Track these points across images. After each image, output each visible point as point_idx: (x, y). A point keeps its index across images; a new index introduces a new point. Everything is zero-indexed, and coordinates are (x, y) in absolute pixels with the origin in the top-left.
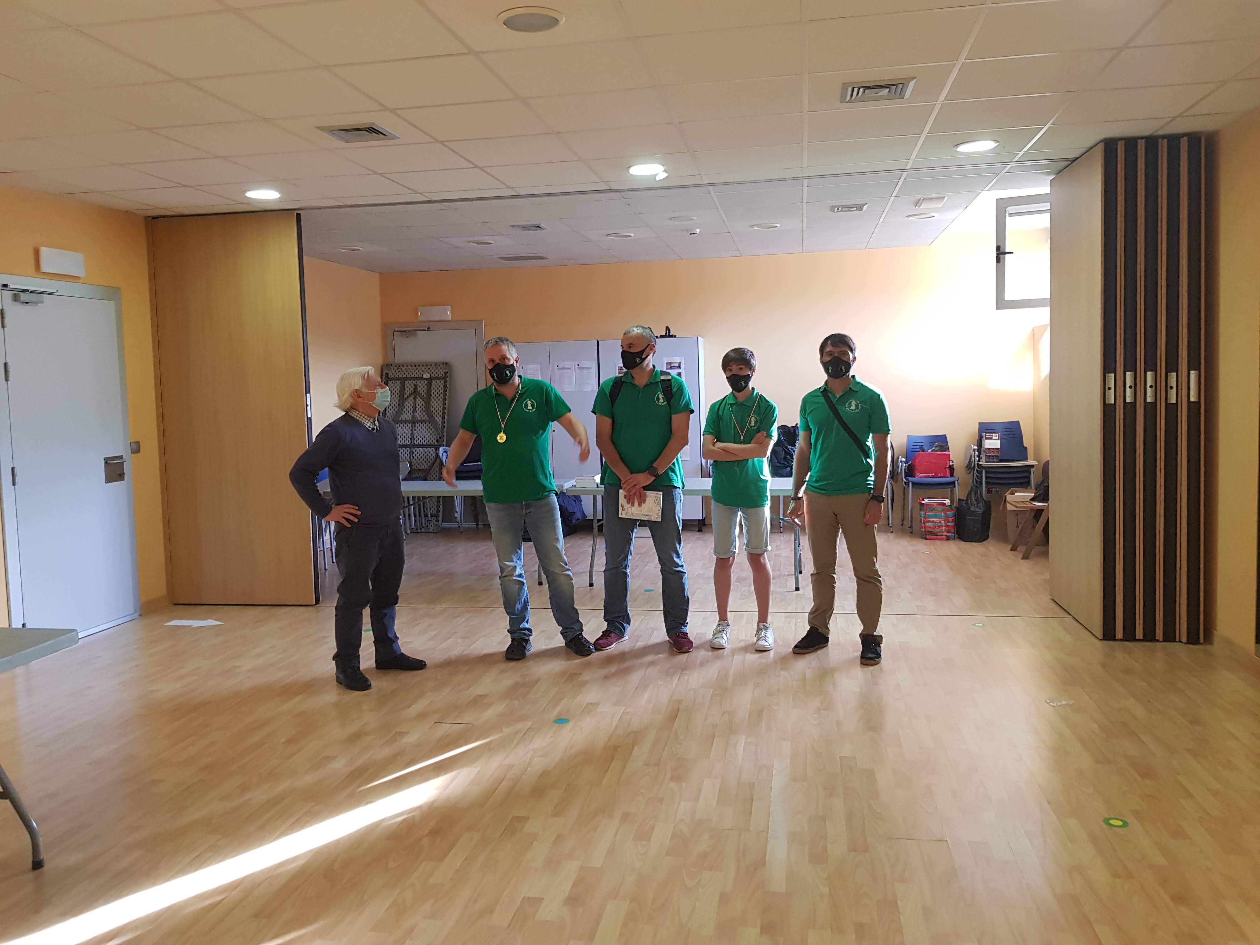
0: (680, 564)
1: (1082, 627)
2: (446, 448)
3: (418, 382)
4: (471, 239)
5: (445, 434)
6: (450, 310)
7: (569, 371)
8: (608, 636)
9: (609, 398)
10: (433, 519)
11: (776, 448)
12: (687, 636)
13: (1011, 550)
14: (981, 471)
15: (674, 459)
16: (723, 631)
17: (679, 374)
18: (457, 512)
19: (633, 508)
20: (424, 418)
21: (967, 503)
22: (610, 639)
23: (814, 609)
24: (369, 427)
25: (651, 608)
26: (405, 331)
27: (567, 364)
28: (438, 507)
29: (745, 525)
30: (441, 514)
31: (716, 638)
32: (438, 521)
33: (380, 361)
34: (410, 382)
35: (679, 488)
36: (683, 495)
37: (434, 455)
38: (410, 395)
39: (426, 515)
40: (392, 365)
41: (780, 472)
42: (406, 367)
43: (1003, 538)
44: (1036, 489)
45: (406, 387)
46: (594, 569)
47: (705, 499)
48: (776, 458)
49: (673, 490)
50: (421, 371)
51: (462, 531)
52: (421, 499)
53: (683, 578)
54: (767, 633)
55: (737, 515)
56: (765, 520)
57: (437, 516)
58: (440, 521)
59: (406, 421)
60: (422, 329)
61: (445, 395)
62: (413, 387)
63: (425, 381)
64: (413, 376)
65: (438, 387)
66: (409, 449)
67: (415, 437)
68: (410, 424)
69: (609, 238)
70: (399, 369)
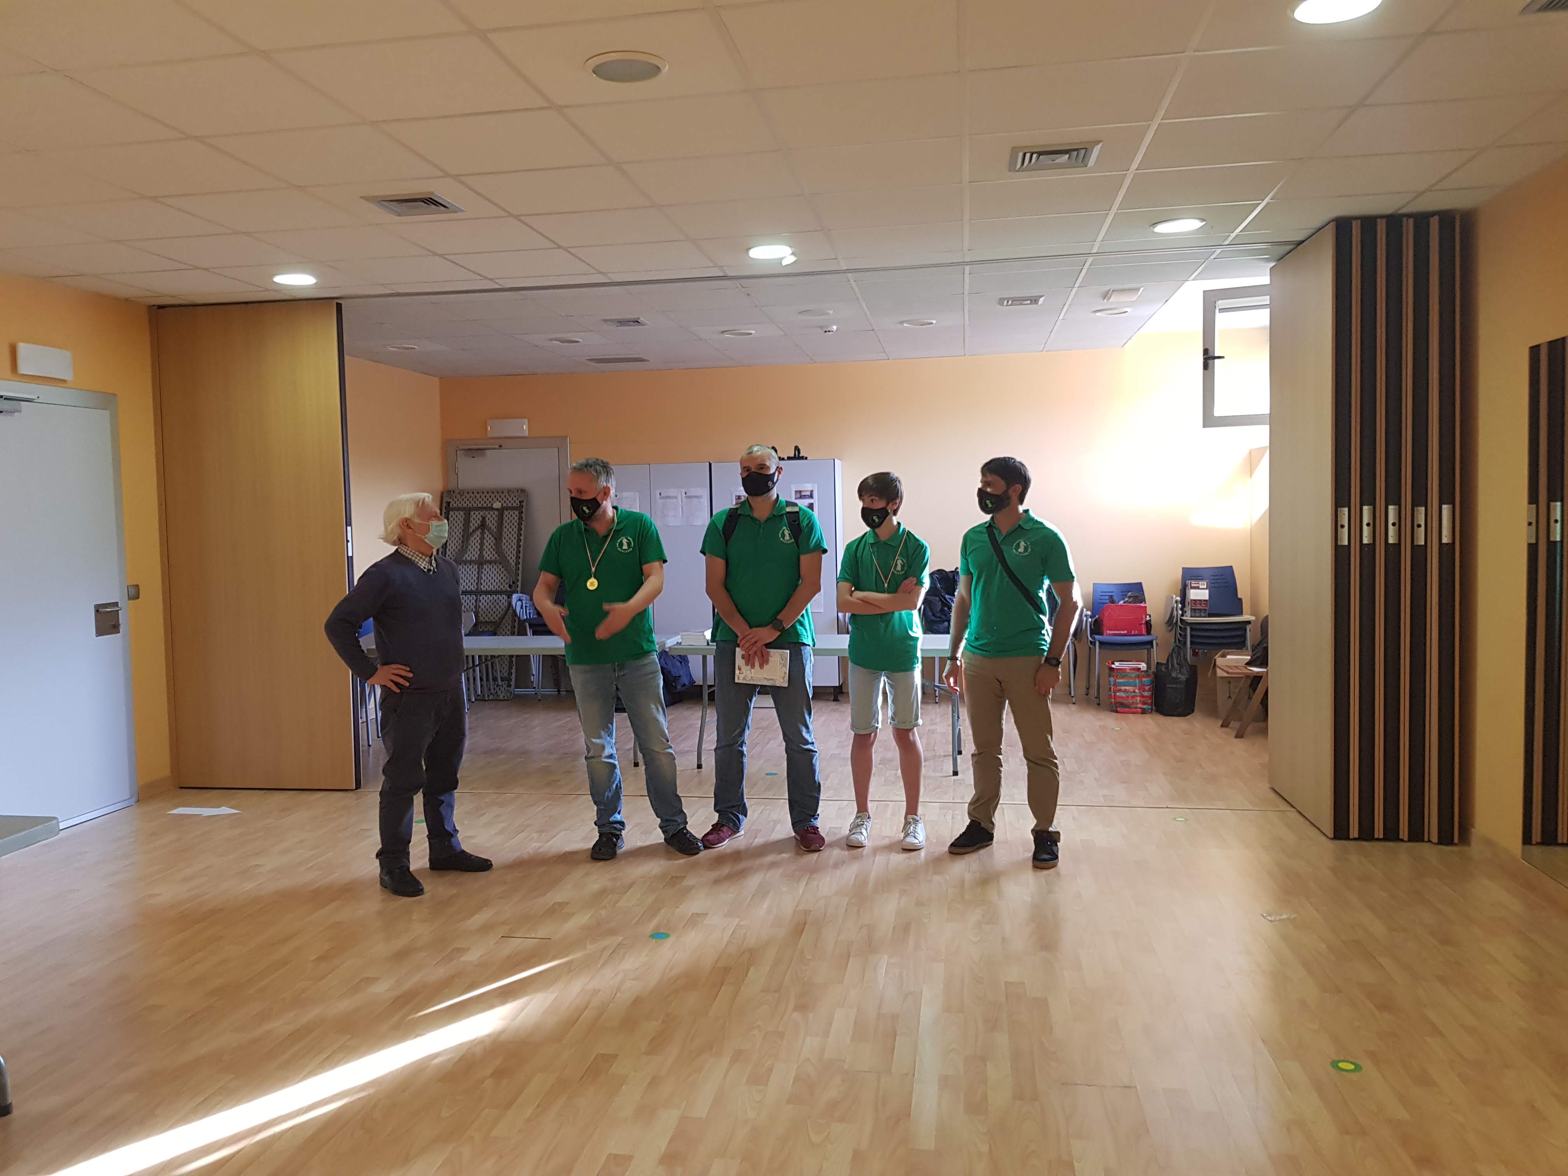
0: (810, 741)
1: (1308, 822)
2: (521, 595)
3: (487, 513)
4: (555, 336)
5: (520, 578)
6: (527, 424)
7: (674, 500)
8: (719, 830)
9: (722, 533)
10: (503, 683)
11: (931, 598)
12: (818, 831)
13: (1222, 726)
14: (1185, 628)
15: (803, 610)
16: (863, 825)
17: (811, 506)
18: (534, 675)
19: (753, 670)
20: (493, 558)
21: (1166, 667)
22: (722, 834)
23: (975, 799)
24: (425, 568)
25: (774, 795)
26: (470, 450)
27: (672, 492)
28: (510, 668)
29: (891, 694)
30: (513, 677)
31: (854, 834)
32: (510, 687)
33: (439, 486)
34: (477, 513)
35: (809, 645)
36: (814, 655)
37: (506, 604)
38: (477, 529)
39: (495, 679)
40: (454, 492)
41: (935, 627)
42: (471, 494)
43: (1212, 712)
44: (1253, 651)
45: (471, 519)
46: (703, 747)
47: (842, 661)
48: (931, 610)
49: (802, 648)
50: (490, 499)
51: (539, 698)
52: (489, 659)
53: (813, 758)
54: (917, 827)
55: (880, 681)
56: (915, 686)
57: (509, 680)
58: (513, 687)
59: (471, 562)
60: (489, 446)
61: (520, 529)
62: (481, 519)
63: (495, 511)
64: (480, 505)
65: (511, 518)
66: (474, 596)
67: (482, 581)
68: (477, 566)
69: (724, 336)
70: (464, 497)
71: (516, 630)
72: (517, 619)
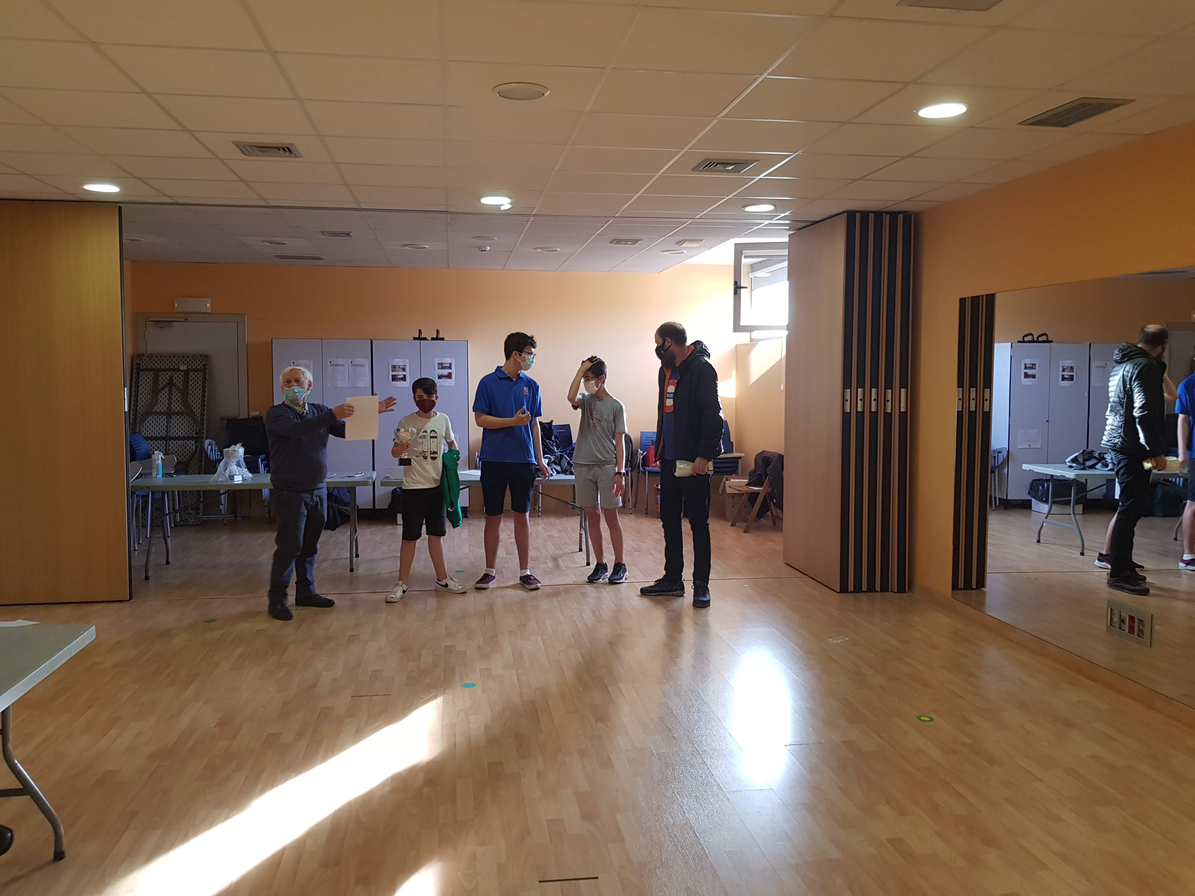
1: (819, 584)
2: (211, 440)
3: (174, 374)
4: (265, 239)
5: (205, 426)
6: (210, 303)
7: (342, 367)
10: (193, 511)
13: (731, 526)
18: (222, 505)
20: (180, 410)
26: (158, 321)
27: (340, 361)
28: (199, 500)
30: (201, 507)
32: (198, 514)
33: (130, 351)
34: (165, 373)
38: (165, 386)
40: (142, 356)
42: (160, 358)
45: (160, 378)
50: (176, 363)
51: (225, 523)
57: (197, 509)
58: (201, 514)
59: (160, 414)
60: (176, 319)
62: (168, 378)
63: (181, 373)
64: (167, 367)
65: (195, 379)
66: (165, 441)
67: (171, 429)
68: (165, 417)
69: (403, 248)
70: (152, 360)
71: (203, 469)
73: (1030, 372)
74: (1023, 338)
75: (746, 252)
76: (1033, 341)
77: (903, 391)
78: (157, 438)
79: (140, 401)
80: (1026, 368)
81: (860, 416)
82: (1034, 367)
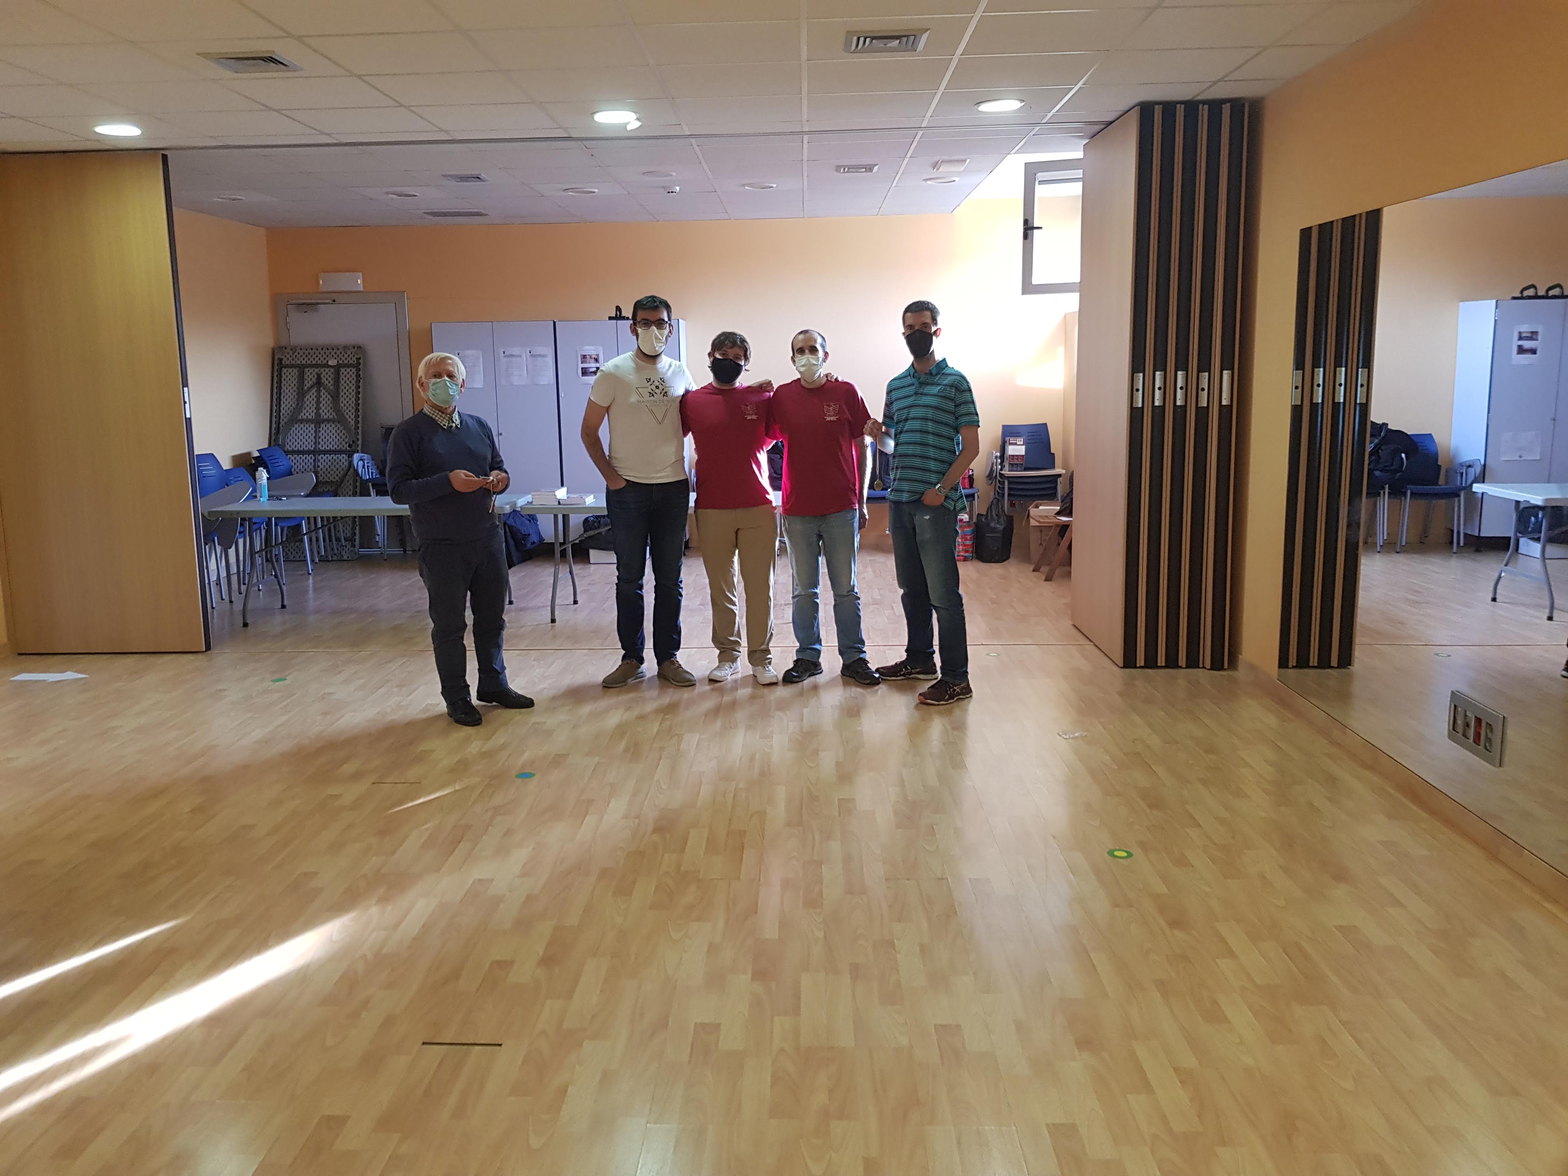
1: (1102, 654)
2: (362, 455)
3: (322, 370)
4: (389, 190)
5: (360, 437)
6: (361, 278)
7: (518, 359)
10: (347, 542)
13: (1034, 571)
14: (1004, 482)
18: (379, 535)
20: (331, 417)
21: (986, 518)
26: (302, 304)
27: (515, 351)
28: (354, 528)
30: (357, 537)
32: (354, 546)
33: (271, 343)
34: (311, 370)
37: (346, 464)
38: (312, 387)
39: (338, 540)
40: (286, 348)
42: (305, 351)
43: (1026, 558)
44: (1062, 501)
45: (306, 376)
46: (557, 602)
50: (325, 356)
51: (385, 558)
52: (331, 521)
57: (353, 540)
58: (357, 546)
59: (307, 421)
60: (322, 301)
61: (358, 387)
62: (316, 376)
63: (331, 369)
64: (314, 362)
65: (348, 376)
66: (312, 456)
67: (320, 440)
68: (313, 425)
69: (565, 194)
70: (296, 354)
71: (358, 490)
72: (358, 478)
73: (1527, 344)
74: (1522, 292)
75: (1040, 176)
76: (1536, 297)
77: (1226, 374)
78: (303, 452)
79: (283, 406)
80: (1520, 338)
81: (1159, 413)
82: (1534, 337)
